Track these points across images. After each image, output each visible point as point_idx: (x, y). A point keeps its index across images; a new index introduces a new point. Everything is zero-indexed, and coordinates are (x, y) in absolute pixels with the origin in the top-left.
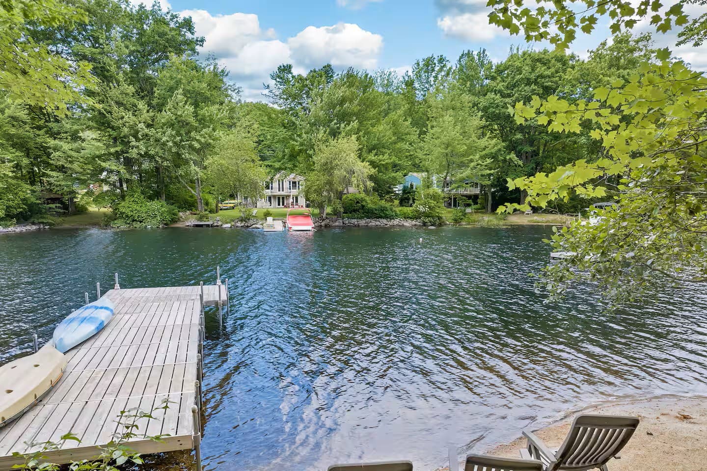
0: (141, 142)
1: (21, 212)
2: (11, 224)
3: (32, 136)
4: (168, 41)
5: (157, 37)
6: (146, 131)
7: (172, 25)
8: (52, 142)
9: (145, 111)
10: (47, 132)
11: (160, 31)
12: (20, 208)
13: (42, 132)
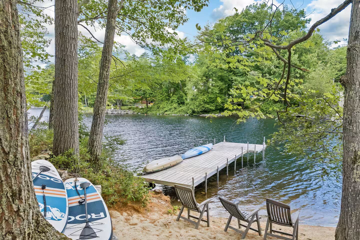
0: (272, 76)
1: (221, 108)
2: (217, 113)
3: (228, 76)
4: (290, 24)
5: (285, 23)
6: (275, 70)
7: (294, 15)
8: (234, 78)
9: (275, 60)
10: (233, 73)
11: (287, 19)
12: (220, 106)
13: (231, 74)
